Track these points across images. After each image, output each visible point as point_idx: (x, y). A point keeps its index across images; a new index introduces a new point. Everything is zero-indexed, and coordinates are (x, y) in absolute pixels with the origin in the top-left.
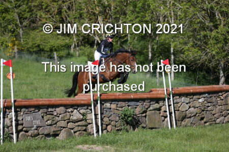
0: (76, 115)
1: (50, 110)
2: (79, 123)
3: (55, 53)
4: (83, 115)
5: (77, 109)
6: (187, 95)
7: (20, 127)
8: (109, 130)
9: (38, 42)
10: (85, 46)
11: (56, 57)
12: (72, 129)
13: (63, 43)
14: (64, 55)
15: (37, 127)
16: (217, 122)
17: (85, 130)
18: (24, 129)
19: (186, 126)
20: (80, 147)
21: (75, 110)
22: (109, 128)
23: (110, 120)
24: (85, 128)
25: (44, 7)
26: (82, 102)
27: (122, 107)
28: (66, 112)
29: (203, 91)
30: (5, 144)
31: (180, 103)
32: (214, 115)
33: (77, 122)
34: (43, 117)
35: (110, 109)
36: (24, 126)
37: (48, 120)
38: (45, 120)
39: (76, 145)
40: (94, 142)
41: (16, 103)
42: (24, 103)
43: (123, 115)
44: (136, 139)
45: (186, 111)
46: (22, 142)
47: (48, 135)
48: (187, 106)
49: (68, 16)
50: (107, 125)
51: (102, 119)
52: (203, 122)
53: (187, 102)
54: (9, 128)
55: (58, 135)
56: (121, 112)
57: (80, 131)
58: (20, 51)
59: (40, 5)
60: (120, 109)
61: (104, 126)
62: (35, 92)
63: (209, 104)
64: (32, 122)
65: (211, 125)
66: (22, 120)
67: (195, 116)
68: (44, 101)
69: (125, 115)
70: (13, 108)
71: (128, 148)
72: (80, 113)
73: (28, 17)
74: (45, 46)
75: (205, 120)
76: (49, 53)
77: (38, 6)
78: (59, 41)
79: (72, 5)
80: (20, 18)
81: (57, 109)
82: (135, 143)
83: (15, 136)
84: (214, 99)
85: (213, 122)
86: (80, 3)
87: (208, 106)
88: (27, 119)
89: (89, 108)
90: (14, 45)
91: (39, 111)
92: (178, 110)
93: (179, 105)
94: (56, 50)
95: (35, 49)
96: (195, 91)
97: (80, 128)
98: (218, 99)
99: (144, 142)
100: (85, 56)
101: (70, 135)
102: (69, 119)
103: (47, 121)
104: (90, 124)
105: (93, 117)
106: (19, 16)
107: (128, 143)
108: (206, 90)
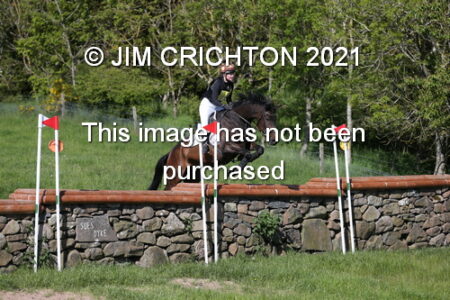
0: (173, 222)
1: (125, 211)
2: (177, 238)
3: (134, 108)
4: (186, 223)
5: (174, 211)
6: (377, 191)
7: (70, 242)
8: (233, 253)
9: (104, 87)
10: (188, 97)
11: (135, 116)
12: (165, 248)
13: (149, 90)
14: (151, 113)
15: (101, 242)
16: (431, 243)
17: (189, 251)
18: (77, 245)
19: (374, 248)
20: (179, 281)
21: (172, 214)
22: (233, 248)
23: (234, 234)
24: (188, 246)
25: (116, 23)
26: (185, 199)
27: (258, 211)
28: (155, 216)
29: (406, 184)
30: (42, 271)
31: (364, 207)
32: (425, 229)
33: (174, 235)
34: (112, 224)
35: (236, 212)
36: (77, 239)
37: (122, 230)
38: (116, 230)
39: (171, 278)
40: (204, 274)
41: (64, 198)
42: (78, 198)
43: (259, 226)
44: (282, 270)
45: (376, 220)
46: (73, 269)
47: (120, 258)
48: (378, 213)
49: (160, 40)
50: (229, 243)
51: (220, 232)
52: (405, 242)
53: (378, 204)
54: (51, 242)
55: (138, 258)
56: (256, 220)
57: (178, 252)
58: (70, 103)
59: (109, 18)
60: (254, 214)
61: (224, 244)
62: (97, 178)
63: (418, 210)
64: (92, 232)
65: (419, 248)
66: (74, 228)
67: (391, 230)
68: (114, 194)
69: (263, 226)
70: (58, 206)
71: (268, 286)
72: (181, 220)
73: (87, 40)
74: (116, 94)
75: (409, 238)
76: (123, 108)
77: (105, 21)
78: (142, 85)
79: (168, 21)
80: (72, 43)
81: (138, 211)
82: (281, 278)
83: (59, 258)
84: (426, 201)
85: (424, 243)
86: (183, 18)
87: (416, 214)
88: (84, 226)
89: (197, 210)
90: (60, 91)
91: (105, 212)
92: (361, 219)
93: (362, 209)
94: (135, 103)
95: (97, 100)
96: (392, 184)
97: (179, 246)
98: (434, 201)
99: (297, 275)
100: (189, 114)
101: (159, 259)
102: (160, 230)
103: (119, 232)
104: (197, 239)
105: (205, 227)
106: (70, 39)
107: (267, 277)
108: (413, 184)
